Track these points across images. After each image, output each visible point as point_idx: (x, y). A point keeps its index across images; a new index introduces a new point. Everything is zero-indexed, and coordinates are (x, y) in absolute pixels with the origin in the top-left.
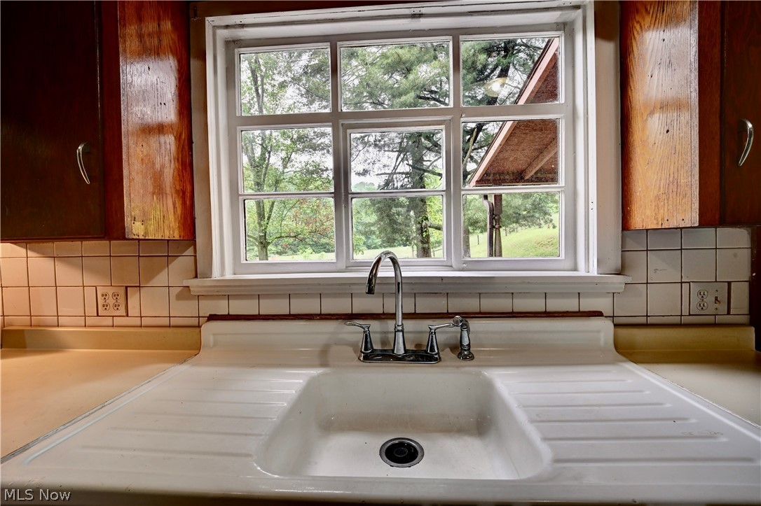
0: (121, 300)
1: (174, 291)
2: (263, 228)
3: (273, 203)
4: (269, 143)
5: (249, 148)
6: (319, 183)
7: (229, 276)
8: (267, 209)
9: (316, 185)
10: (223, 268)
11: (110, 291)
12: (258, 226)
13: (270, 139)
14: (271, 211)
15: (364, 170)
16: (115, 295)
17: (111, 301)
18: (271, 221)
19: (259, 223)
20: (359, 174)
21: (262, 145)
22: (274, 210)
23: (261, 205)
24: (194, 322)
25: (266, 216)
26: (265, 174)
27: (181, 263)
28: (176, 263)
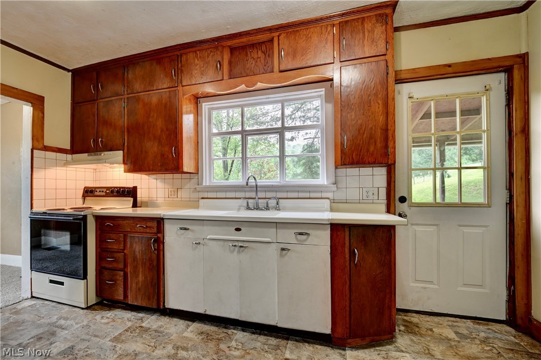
0: (176, 193)
1: (192, 190)
2: (226, 177)
3: (233, 161)
4: (231, 121)
5: (219, 125)
6: (264, 146)
7: (208, 184)
8: (229, 165)
9: (262, 148)
10: (206, 182)
11: (173, 190)
12: (223, 176)
13: (232, 119)
14: (232, 166)
15: (292, 137)
16: (174, 191)
17: (173, 193)
18: (232, 173)
19: (224, 174)
20: (289, 140)
21: (227, 123)
22: (234, 166)
23: (226, 162)
24: (197, 199)
25: (229, 169)
26: (229, 142)
27: (194, 181)
28: (192, 181)
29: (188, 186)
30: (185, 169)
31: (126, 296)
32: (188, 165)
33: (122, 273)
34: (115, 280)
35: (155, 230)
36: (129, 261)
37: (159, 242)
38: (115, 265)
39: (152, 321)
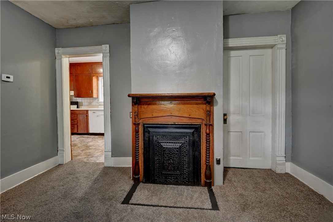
1: (96, 103)
27: (97, 100)
28: (96, 100)
29: (95, 101)
30: (94, 97)
31: (77, 131)
32: (95, 95)
33: (76, 125)
34: (74, 127)
35: (86, 113)
36: (79, 122)
37: (87, 116)
38: (74, 123)
39: (85, 138)
